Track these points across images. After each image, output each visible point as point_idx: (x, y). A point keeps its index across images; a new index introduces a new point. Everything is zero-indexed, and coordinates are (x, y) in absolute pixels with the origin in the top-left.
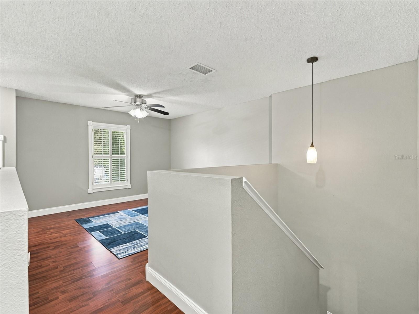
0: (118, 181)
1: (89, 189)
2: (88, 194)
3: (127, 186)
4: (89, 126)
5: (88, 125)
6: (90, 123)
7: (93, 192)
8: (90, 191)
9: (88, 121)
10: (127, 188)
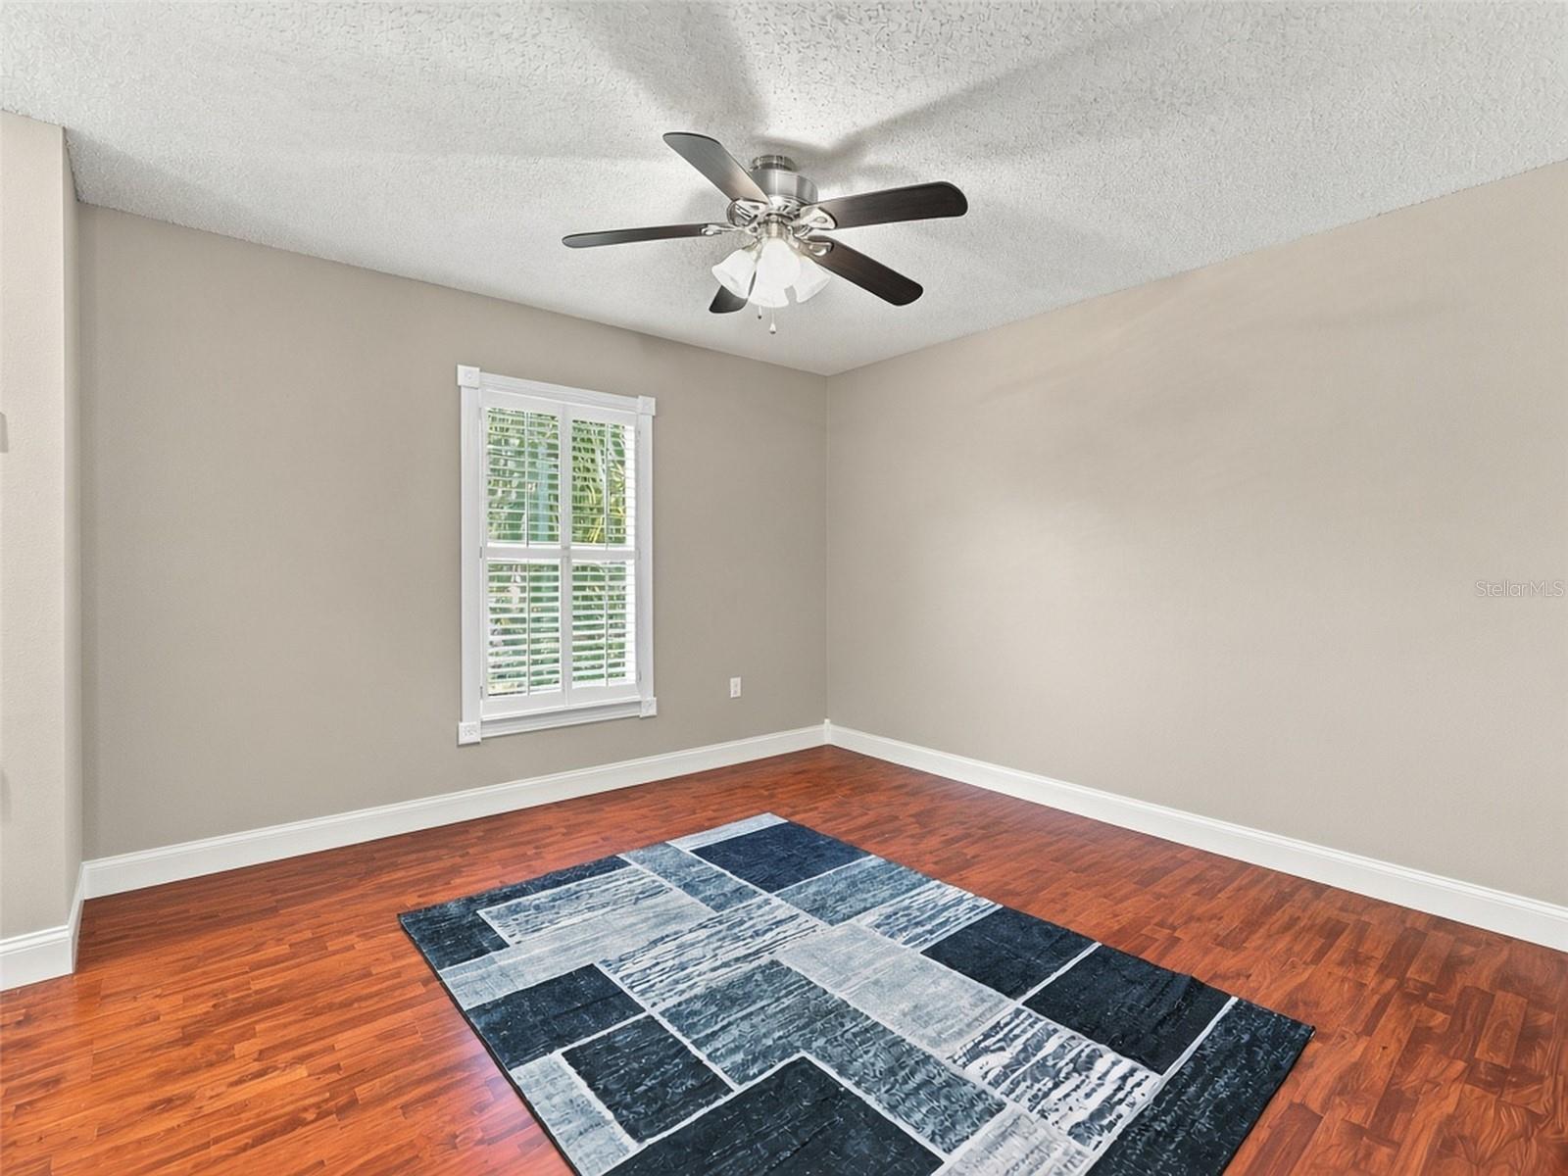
0: (602, 676)
1: (461, 724)
2: (459, 746)
3: (639, 703)
4: (463, 389)
5: (460, 387)
6: (466, 375)
7: (483, 739)
8: (469, 731)
9: (459, 367)
10: (638, 716)
